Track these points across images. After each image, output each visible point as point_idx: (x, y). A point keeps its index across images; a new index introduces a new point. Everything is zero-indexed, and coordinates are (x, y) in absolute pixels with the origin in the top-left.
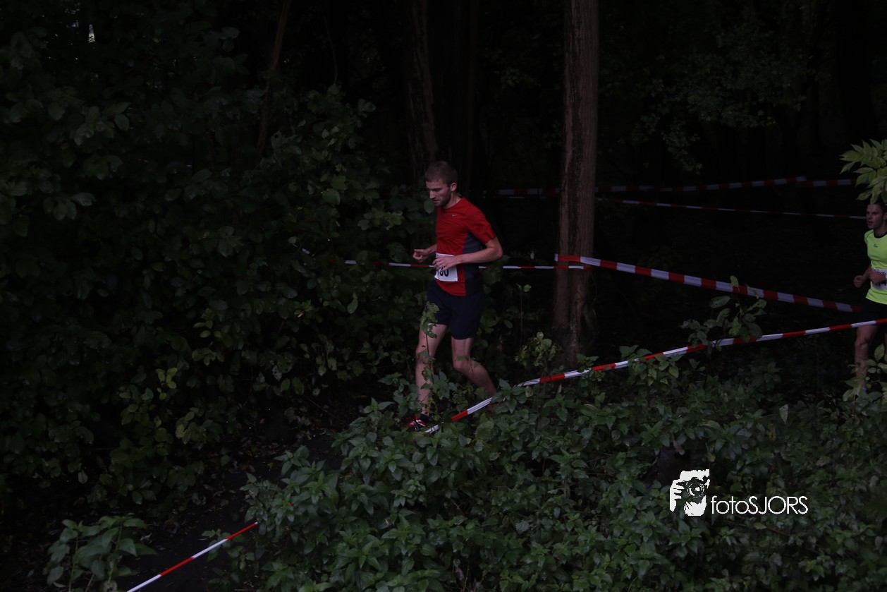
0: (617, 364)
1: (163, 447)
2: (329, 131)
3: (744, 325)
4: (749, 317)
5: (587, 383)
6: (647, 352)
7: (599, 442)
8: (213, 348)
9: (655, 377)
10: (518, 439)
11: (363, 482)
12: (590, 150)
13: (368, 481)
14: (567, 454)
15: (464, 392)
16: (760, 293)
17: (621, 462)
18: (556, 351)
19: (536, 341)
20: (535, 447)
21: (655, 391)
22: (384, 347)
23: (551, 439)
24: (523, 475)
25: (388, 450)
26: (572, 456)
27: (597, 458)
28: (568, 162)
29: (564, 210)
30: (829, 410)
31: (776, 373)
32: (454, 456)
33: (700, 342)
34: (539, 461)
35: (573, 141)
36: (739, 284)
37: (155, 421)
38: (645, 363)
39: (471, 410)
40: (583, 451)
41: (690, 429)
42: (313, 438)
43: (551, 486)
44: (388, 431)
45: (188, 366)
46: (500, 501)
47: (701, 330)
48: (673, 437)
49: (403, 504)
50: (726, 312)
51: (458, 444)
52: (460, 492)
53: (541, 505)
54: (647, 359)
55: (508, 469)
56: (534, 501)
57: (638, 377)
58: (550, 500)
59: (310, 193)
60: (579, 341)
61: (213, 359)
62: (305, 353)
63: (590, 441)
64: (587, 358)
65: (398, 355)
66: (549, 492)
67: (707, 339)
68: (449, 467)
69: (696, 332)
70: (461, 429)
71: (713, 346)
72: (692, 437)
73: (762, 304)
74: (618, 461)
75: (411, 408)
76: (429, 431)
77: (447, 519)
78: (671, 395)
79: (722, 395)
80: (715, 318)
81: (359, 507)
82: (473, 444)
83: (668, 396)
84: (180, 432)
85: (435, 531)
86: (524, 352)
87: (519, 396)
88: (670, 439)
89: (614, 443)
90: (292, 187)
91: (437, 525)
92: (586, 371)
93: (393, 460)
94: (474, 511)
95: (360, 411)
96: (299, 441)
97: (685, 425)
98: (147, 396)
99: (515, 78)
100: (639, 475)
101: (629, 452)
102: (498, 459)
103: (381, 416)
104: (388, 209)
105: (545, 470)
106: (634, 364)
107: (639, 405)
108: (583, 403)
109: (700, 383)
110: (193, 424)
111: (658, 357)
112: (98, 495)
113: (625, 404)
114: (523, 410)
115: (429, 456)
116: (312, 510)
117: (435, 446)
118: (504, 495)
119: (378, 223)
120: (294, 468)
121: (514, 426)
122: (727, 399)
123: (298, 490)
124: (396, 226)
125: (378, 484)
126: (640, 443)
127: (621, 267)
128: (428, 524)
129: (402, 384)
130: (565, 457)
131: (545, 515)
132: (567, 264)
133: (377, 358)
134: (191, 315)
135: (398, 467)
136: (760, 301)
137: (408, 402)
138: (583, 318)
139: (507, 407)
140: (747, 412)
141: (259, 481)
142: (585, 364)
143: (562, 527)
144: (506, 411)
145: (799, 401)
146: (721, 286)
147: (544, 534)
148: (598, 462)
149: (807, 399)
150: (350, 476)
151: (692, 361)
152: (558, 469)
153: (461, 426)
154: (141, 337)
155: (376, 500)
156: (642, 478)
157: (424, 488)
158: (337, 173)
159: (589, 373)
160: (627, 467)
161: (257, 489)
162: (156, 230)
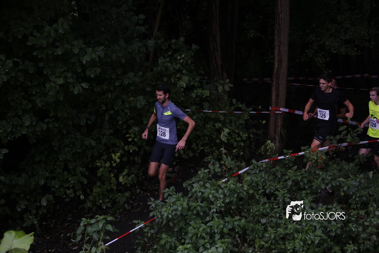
0: (300, 153)
1: (114, 185)
2: (180, 56)
3: (352, 138)
4: (355, 135)
5: (287, 161)
7: (294, 186)
8: (133, 145)
9: (316, 159)
10: (261, 184)
11: (198, 202)
12: (285, 64)
13: (200, 201)
14: (282, 191)
15: (237, 164)
17: (304, 195)
19: (268, 144)
20: (268, 188)
21: (315, 165)
22: (201, 145)
23: (274, 184)
24: (263, 200)
25: (208, 189)
26: (284, 192)
27: (293, 193)
28: (276, 69)
29: (274, 89)
32: (235, 191)
33: (334, 144)
34: (269, 193)
35: (278, 60)
37: (111, 175)
39: (240, 172)
40: (288, 190)
41: (333, 182)
43: (274, 204)
44: (207, 181)
45: (123, 152)
46: (254, 210)
47: (334, 139)
49: (215, 211)
50: (345, 132)
51: (237, 186)
52: (237, 206)
53: (271, 212)
55: (257, 197)
56: (268, 210)
57: (308, 159)
58: (275, 210)
59: (172, 82)
61: (134, 149)
63: (291, 186)
64: (288, 151)
65: (207, 148)
66: (274, 207)
67: (337, 143)
68: (233, 197)
69: (332, 140)
72: (334, 185)
74: (302, 194)
75: (216, 171)
76: (224, 180)
77: (233, 217)
79: (345, 167)
80: (341, 135)
81: (197, 212)
82: (242, 187)
84: (121, 179)
85: (228, 222)
86: (263, 149)
87: (261, 166)
88: (325, 185)
89: (301, 187)
90: (165, 79)
91: (229, 220)
92: (287, 156)
93: (211, 193)
94: (243, 214)
97: (331, 180)
98: (108, 165)
100: (312, 200)
101: (307, 191)
102: (253, 193)
104: (203, 89)
105: (271, 197)
106: (306, 153)
107: (310, 171)
108: (287, 170)
109: (333, 161)
110: (126, 176)
112: (89, 204)
113: (304, 170)
114: (262, 172)
115: (226, 191)
116: (178, 213)
117: (228, 188)
118: (256, 208)
119: (200, 94)
120: (169, 195)
121: (259, 179)
122: (347, 169)
123: (172, 205)
124: (207, 97)
125: (205, 202)
126: (312, 187)
127: (297, 112)
128: (225, 219)
129: (212, 161)
130: (280, 192)
131: (273, 216)
132: (275, 111)
133: (198, 149)
134: (124, 131)
135: (213, 196)
137: (215, 168)
138: (281, 133)
139: (255, 171)
140: (356, 174)
141: (155, 200)
142: (287, 153)
143: (280, 222)
144: (255, 172)
147: (272, 224)
148: (294, 194)
150: (192, 199)
152: (277, 197)
153: (237, 179)
154: (104, 140)
155: (203, 209)
156: (313, 202)
157: (223, 205)
158: (183, 74)
159: (288, 157)
160: (307, 197)
161: (155, 203)
162: (111, 97)
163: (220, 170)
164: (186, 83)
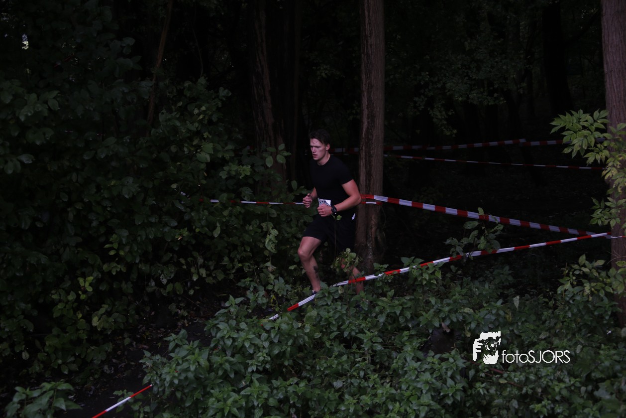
0: (401, 270)
1: (83, 333)
2: (199, 109)
3: (488, 242)
4: (492, 236)
5: (381, 284)
6: (421, 260)
7: (390, 324)
8: (118, 263)
9: (427, 278)
10: (334, 323)
11: (226, 355)
12: (380, 121)
13: (230, 354)
14: (368, 333)
15: (295, 291)
16: (498, 219)
17: (406, 338)
18: (359, 261)
19: (345, 254)
20: (346, 328)
21: (428, 288)
22: (238, 261)
23: (357, 322)
24: (338, 348)
25: (244, 332)
26: (372, 334)
27: (389, 336)
28: (364, 129)
29: (362, 163)
30: (546, 300)
31: (509, 274)
32: (290, 335)
33: (458, 254)
34: (348, 338)
35: (368, 115)
36: (485, 213)
37: (77, 315)
38: (420, 269)
39: (300, 304)
40: (379, 331)
41: (454, 315)
42: (189, 325)
43: (357, 356)
44: (243, 319)
45: (100, 276)
46: (322, 366)
47: (459, 245)
48: (441, 320)
49: (255, 370)
50: (475, 232)
51: (293, 327)
52: (294, 360)
53: (351, 369)
54: (422, 266)
55: (328, 344)
56: (346, 366)
57: (416, 279)
58: (357, 365)
59: (186, 153)
60: (374, 254)
61: (118, 270)
62: (183, 265)
63: (384, 323)
64: (381, 266)
65: (248, 266)
66: (356, 360)
67: (463, 251)
68: (287, 343)
69: (455, 247)
70: (294, 317)
71: (467, 256)
72: (455, 320)
73: (501, 227)
74: (403, 337)
75: (259, 302)
76: (272, 318)
77: (285, 380)
78: (438, 291)
79: (474, 290)
80: (469, 238)
81: (224, 373)
82: (303, 327)
83: (436, 292)
84: (95, 322)
85: (277, 388)
86: (337, 262)
87: (334, 293)
88: (439, 321)
89: (401, 324)
90: (173, 149)
91: (279, 384)
92: (380, 275)
93: (247, 339)
94: (304, 374)
95: (222, 305)
96: (179, 327)
97: (450, 311)
98: (72, 297)
99: (327, 72)
100: (418, 347)
101: (411, 331)
102: (320, 338)
103: (238, 308)
104: (240, 163)
105: (353, 344)
106: (413, 270)
107: (417, 298)
108: (378, 298)
109: (458, 282)
110: (104, 316)
111: (429, 264)
112: (37, 368)
113: (408, 298)
114: (337, 303)
115: (273, 335)
116: (191, 375)
117: (277, 329)
118: (325, 362)
119: (233, 173)
120: (177, 346)
121: (331, 314)
122: (477, 293)
123: (180, 362)
124: (246, 176)
125: (237, 356)
126: (418, 325)
127: (402, 202)
128: (272, 383)
129: (252, 286)
130: (367, 335)
131: (354, 376)
132: (365, 200)
133: (233, 267)
134: (102, 239)
135: (251, 343)
136: (499, 225)
137: (257, 298)
138: (376, 238)
139: (326, 301)
140: (491, 301)
141: (152, 355)
142: (379, 270)
143: (366, 384)
144: (325, 303)
145: (526, 295)
146: (471, 214)
147: (353, 390)
148: (390, 338)
149: (532, 293)
150: (217, 351)
151: (452, 267)
152: (362, 344)
153: (294, 314)
154: (66, 255)
155: (236, 368)
156: (421, 349)
157: (269, 359)
158: (204, 139)
159: (382, 276)
160: (410, 341)
161: (152, 361)
162: (77, 180)
163: (265, 301)
164: (210, 155)
